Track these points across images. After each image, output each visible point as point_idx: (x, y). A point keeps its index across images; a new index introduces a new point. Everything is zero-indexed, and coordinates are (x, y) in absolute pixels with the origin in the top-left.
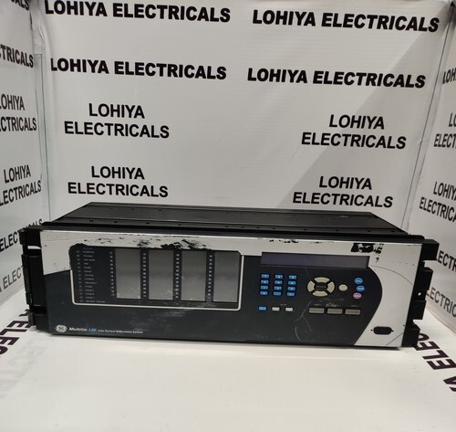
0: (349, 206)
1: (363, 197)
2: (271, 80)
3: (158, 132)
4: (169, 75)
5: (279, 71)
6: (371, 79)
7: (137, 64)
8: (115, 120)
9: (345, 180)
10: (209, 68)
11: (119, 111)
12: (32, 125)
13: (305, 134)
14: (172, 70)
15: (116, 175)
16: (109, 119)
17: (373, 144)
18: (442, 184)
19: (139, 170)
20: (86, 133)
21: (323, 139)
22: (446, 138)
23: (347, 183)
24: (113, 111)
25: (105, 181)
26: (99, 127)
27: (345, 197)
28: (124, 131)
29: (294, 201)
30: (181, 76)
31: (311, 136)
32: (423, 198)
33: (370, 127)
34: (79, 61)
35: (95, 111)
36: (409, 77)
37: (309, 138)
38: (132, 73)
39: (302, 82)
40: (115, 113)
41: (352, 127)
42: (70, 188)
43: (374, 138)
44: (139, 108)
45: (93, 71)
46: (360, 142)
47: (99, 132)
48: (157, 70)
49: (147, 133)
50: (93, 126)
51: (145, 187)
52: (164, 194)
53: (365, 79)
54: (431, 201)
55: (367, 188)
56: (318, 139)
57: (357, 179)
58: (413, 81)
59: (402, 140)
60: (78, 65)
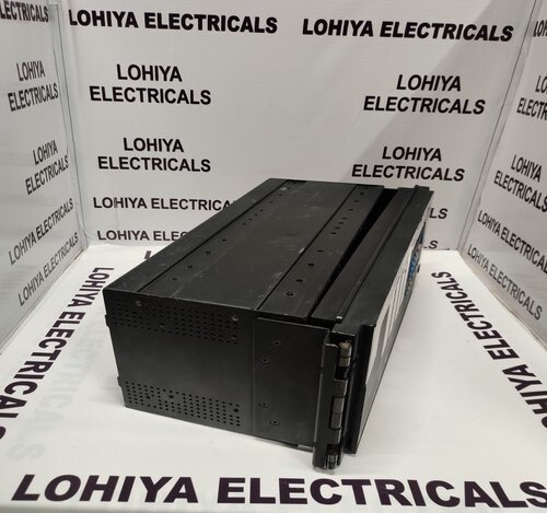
0: (415, 180)
1: (430, 169)
2: (330, 33)
3: (198, 97)
4: (210, 29)
5: (340, 22)
6: (450, 31)
7: (171, 16)
8: (147, 83)
9: (411, 150)
10: (257, 19)
11: (152, 72)
12: (54, 92)
13: (368, 98)
14: (214, 22)
15: (152, 148)
16: (140, 83)
17: (447, 109)
18: (521, 159)
19: (178, 141)
20: (116, 100)
21: (389, 103)
22: (532, 104)
23: (414, 154)
24: (145, 73)
25: (140, 155)
26: (129, 92)
27: (411, 170)
28: (159, 97)
29: (354, 175)
30: (223, 29)
31: (375, 101)
32: (499, 172)
33: (444, 89)
34: (102, 13)
35: (124, 73)
36: (494, 28)
37: (372, 103)
38: (165, 27)
39: (367, 35)
40: (148, 76)
41: (423, 89)
42: (100, 162)
43: (448, 101)
44: (175, 69)
45: (120, 25)
46: (431, 107)
47: (130, 98)
48: (195, 22)
49: (186, 99)
50: (122, 92)
51: (184, 161)
52: (206, 168)
53: (441, 30)
54: (507, 176)
55: (436, 160)
56: (383, 104)
57: (425, 149)
58: (499, 33)
59: (480, 105)
60: (102, 18)
